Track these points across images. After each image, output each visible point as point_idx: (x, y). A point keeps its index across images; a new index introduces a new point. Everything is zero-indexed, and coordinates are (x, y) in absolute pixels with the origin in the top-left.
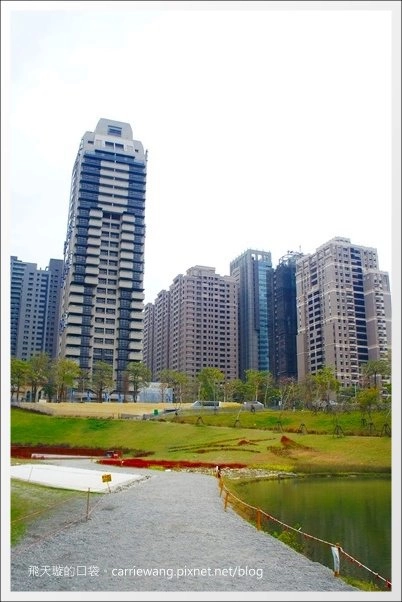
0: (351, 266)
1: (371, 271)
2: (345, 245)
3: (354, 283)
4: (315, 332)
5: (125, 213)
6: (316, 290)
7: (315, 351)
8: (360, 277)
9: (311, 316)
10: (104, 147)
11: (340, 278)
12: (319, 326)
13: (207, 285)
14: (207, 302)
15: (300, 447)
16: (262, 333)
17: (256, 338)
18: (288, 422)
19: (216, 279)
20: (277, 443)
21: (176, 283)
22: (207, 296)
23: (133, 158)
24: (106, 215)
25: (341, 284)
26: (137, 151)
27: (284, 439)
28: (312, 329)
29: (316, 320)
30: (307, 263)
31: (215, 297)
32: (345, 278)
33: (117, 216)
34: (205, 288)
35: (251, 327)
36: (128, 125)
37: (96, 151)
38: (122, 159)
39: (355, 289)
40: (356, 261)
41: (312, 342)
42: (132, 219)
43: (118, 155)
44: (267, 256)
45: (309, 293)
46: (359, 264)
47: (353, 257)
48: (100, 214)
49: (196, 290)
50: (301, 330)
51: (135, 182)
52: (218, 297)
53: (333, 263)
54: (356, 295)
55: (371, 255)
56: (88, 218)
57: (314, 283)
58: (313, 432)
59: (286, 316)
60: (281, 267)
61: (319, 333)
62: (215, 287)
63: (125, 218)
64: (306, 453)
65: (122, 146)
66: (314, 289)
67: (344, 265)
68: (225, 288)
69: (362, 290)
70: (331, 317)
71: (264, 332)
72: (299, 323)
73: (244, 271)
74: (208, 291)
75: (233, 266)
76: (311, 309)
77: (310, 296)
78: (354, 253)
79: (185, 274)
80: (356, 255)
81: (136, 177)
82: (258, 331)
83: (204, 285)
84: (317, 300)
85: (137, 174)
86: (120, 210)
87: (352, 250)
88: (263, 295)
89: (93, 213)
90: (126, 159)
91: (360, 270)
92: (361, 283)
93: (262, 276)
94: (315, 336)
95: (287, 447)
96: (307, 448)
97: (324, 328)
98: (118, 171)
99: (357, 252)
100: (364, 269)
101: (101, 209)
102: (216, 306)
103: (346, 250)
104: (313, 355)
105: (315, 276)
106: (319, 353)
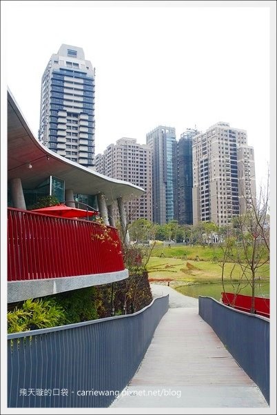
0: (229, 143)
1: (242, 146)
2: (226, 128)
3: (231, 154)
4: (204, 186)
5: (81, 113)
6: (206, 158)
7: (205, 199)
8: (235, 150)
9: (202, 175)
10: (65, 66)
11: (222, 150)
12: (207, 182)
13: (131, 152)
14: (131, 163)
15: (196, 268)
16: (169, 185)
17: (164, 188)
18: (189, 253)
19: (137, 147)
20: (184, 267)
21: (109, 149)
22: (131, 159)
23: (86, 74)
24: (69, 114)
25: (222, 155)
26: (88, 68)
27: (188, 264)
28: (202, 184)
29: (205, 178)
30: (200, 139)
31: (136, 160)
32: (225, 151)
33: (76, 115)
34: (130, 154)
35: (161, 180)
36: (82, 49)
37: (61, 69)
38: (78, 74)
39: (232, 158)
40: (232, 139)
41: (203, 193)
42: (86, 117)
43: (75, 72)
44: (173, 131)
45: (201, 160)
46: (235, 141)
47: (230, 136)
48: (65, 114)
49: (123, 155)
50: (195, 184)
51: (88, 91)
52: (139, 160)
53: (217, 141)
54: (232, 162)
55: (243, 135)
56: (58, 117)
57: (205, 153)
58: (202, 260)
59: (185, 174)
60: (182, 140)
61: (207, 187)
62: (136, 153)
63: (82, 117)
64: (199, 272)
65: (77, 65)
66: (204, 157)
67: (224, 142)
68: (144, 154)
69: (236, 158)
70: (215, 177)
71: (170, 184)
72: (194, 180)
73: (156, 140)
74: (131, 156)
75: (148, 137)
76: (202, 171)
77: (202, 162)
78: (232, 133)
79: (115, 144)
80: (233, 135)
81: (88, 88)
82: (166, 183)
83: (129, 152)
84: (206, 165)
85: (88, 85)
86: (79, 111)
87: (230, 131)
88: (169, 158)
89: (60, 114)
90: (81, 75)
91: (235, 145)
92: (235, 154)
93: (169, 145)
94: (205, 189)
95: (190, 269)
96: (200, 270)
97: (210, 184)
98: (76, 83)
99: (233, 133)
100: (238, 145)
101: (65, 111)
102: (137, 166)
103: (226, 131)
104: (203, 202)
105: (205, 149)
106: (207, 200)
